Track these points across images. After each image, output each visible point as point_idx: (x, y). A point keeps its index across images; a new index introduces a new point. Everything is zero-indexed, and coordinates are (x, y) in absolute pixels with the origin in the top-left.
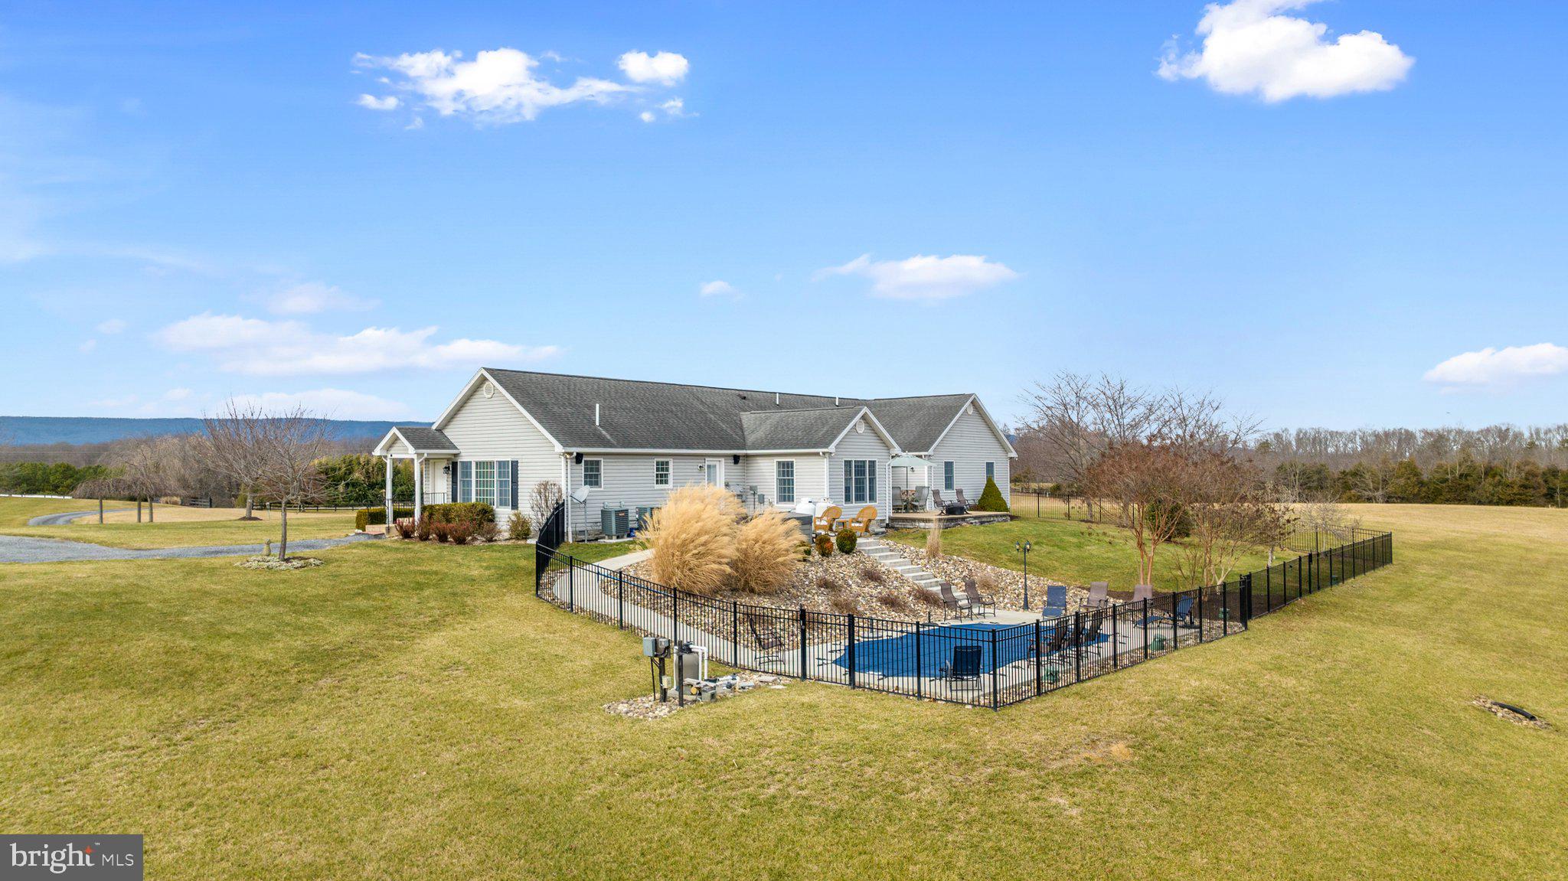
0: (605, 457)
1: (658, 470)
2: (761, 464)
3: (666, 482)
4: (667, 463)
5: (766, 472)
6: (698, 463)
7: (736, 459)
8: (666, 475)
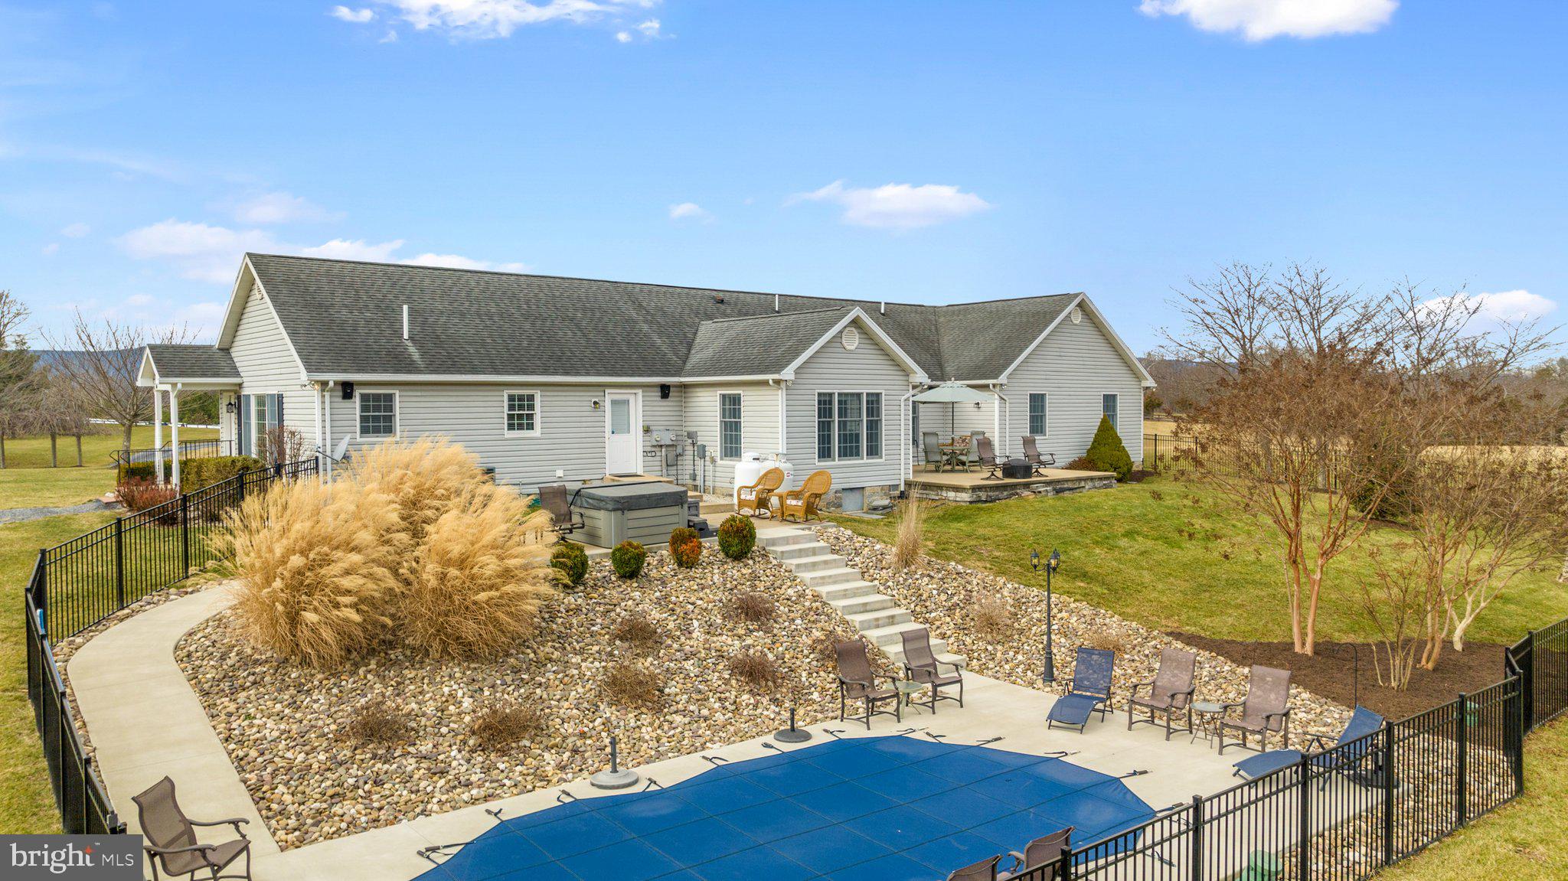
0: (403, 388)
1: (511, 407)
2: (701, 399)
3: (531, 427)
4: (531, 398)
5: (707, 408)
6: (593, 396)
7: (665, 391)
8: (530, 417)
